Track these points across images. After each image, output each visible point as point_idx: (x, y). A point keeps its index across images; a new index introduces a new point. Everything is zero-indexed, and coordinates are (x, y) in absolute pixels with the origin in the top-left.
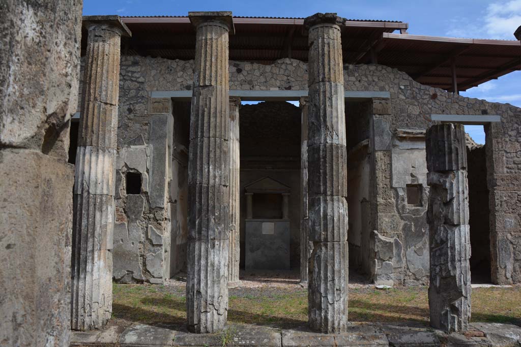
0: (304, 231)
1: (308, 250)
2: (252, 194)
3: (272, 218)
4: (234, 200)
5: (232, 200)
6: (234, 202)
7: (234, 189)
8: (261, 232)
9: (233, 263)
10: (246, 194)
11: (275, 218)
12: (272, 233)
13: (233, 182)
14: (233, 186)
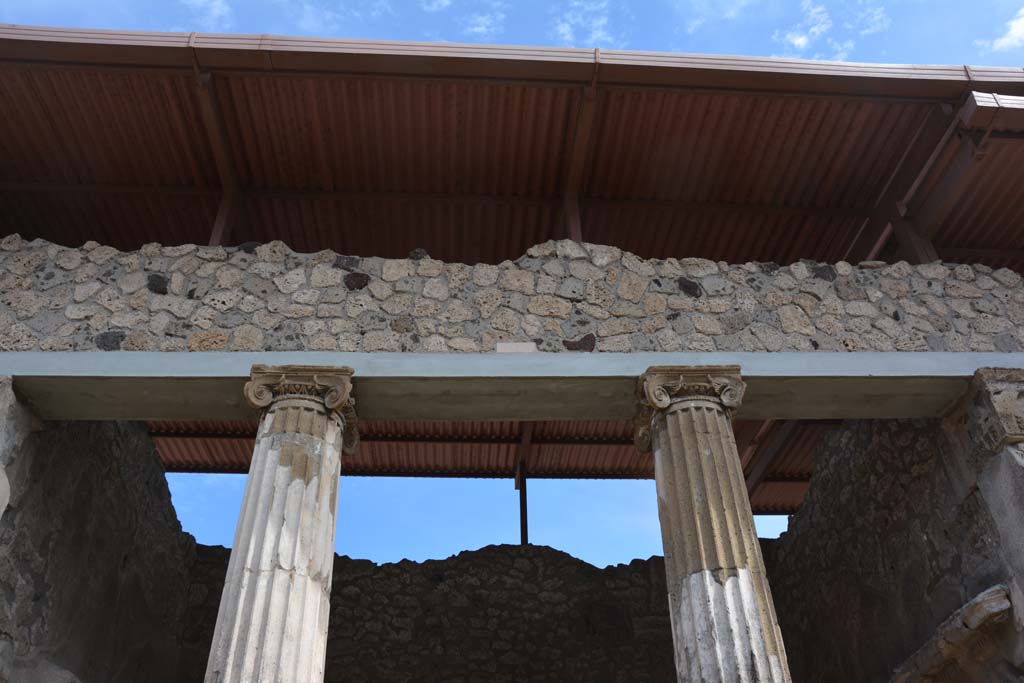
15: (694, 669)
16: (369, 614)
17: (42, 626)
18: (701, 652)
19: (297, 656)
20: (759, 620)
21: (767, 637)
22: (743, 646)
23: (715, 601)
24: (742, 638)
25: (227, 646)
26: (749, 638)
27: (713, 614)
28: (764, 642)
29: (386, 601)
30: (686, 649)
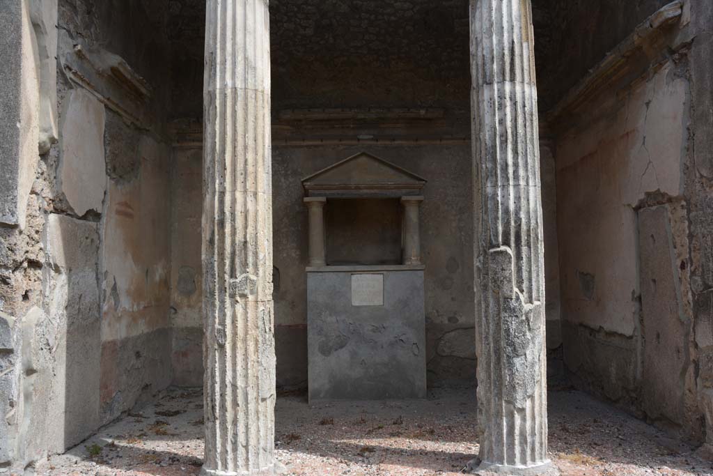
0: (490, 294)
1: (504, 360)
2: (323, 199)
3: (371, 264)
4: (250, 194)
5: (245, 191)
6: (250, 199)
7: (250, 157)
8: (350, 300)
9: (252, 406)
10: (306, 199)
11: (383, 262)
12: (378, 301)
13: (246, 131)
14: (246, 147)
15: (480, 49)
16: (286, 18)
17: (96, 29)
18: (484, 40)
19: (255, 43)
20: (520, 22)
21: (524, 31)
22: (509, 36)
23: (496, 9)
24: (508, 32)
25: (215, 39)
26: (513, 32)
27: (494, 18)
28: (521, 35)
29: (296, 9)
30: (476, 38)
